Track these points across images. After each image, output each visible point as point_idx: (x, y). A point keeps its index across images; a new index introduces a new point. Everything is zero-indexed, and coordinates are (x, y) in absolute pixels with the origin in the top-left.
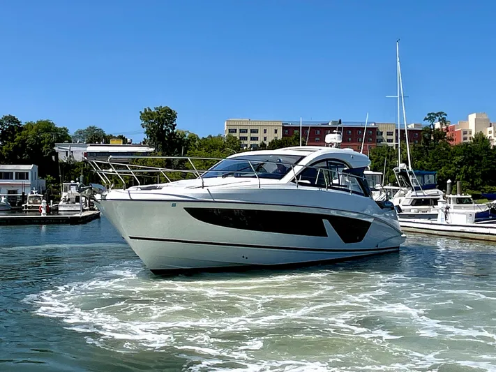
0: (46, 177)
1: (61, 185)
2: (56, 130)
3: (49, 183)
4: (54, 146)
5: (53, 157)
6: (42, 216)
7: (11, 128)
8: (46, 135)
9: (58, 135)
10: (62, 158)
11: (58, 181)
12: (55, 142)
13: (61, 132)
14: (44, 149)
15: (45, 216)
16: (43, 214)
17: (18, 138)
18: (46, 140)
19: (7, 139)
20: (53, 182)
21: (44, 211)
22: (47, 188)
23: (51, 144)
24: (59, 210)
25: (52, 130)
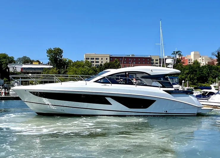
0: (4, 79)
1: (10, 82)
2: (8, 58)
3: (5, 81)
4: (8, 65)
5: (7, 70)
6: (3, 96)
8: (4, 60)
9: (9, 60)
10: (11, 70)
12: (8, 63)
13: (11, 59)
14: (3, 66)
15: (4, 96)
16: (3, 95)
18: (4, 62)
20: (7, 81)
21: (3, 94)
23: (6, 64)
24: (10, 93)
25: (7, 57)
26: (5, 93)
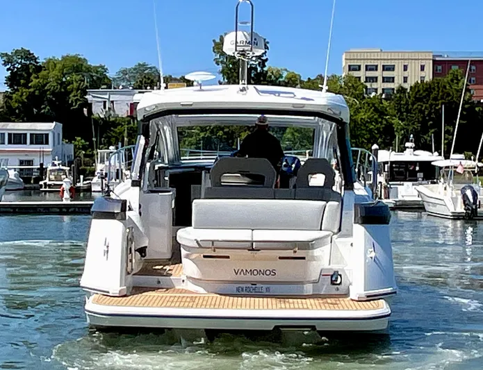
0: (75, 140)
1: (95, 152)
2: (89, 69)
3: (79, 149)
4: (86, 93)
5: (85, 110)
6: (65, 202)
7: (25, 67)
8: (75, 77)
9: (92, 76)
10: (98, 111)
11: (91, 146)
12: (87, 87)
13: (97, 72)
14: (72, 98)
15: (69, 202)
16: (66, 200)
17: (35, 81)
18: (75, 85)
19: (19, 85)
20: (84, 148)
21: (67, 195)
22: (75, 157)
23: (82, 90)
24: (93, 189)
25: (84, 69)
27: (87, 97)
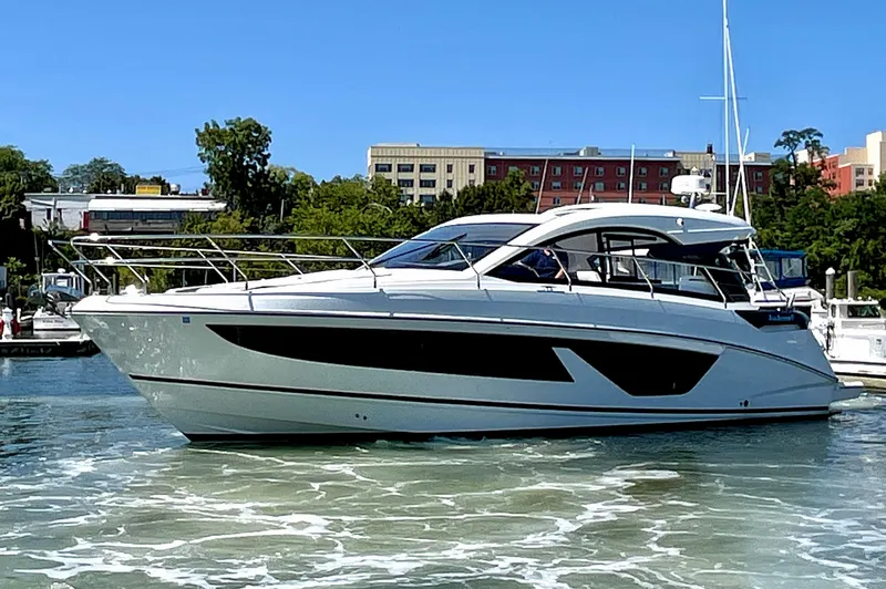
0: (8, 261)
1: (37, 277)
2: (26, 166)
3: (13, 273)
4: (23, 199)
5: (22, 220)
8: (7, 176)
9: (30, 176)
10: (39, 221)
11: (32, 269)
12: (24, 191)
13: (37, 169)
14: (3, 204)
16: (7, 336)
18: (8, 187)
20: (21, 271)
21: (7, 330)
22: (9, 284)
23: (17, 194)
24: (35, 327)
25: (19, 165)
26: (15, 326)
27: (24, 203)
